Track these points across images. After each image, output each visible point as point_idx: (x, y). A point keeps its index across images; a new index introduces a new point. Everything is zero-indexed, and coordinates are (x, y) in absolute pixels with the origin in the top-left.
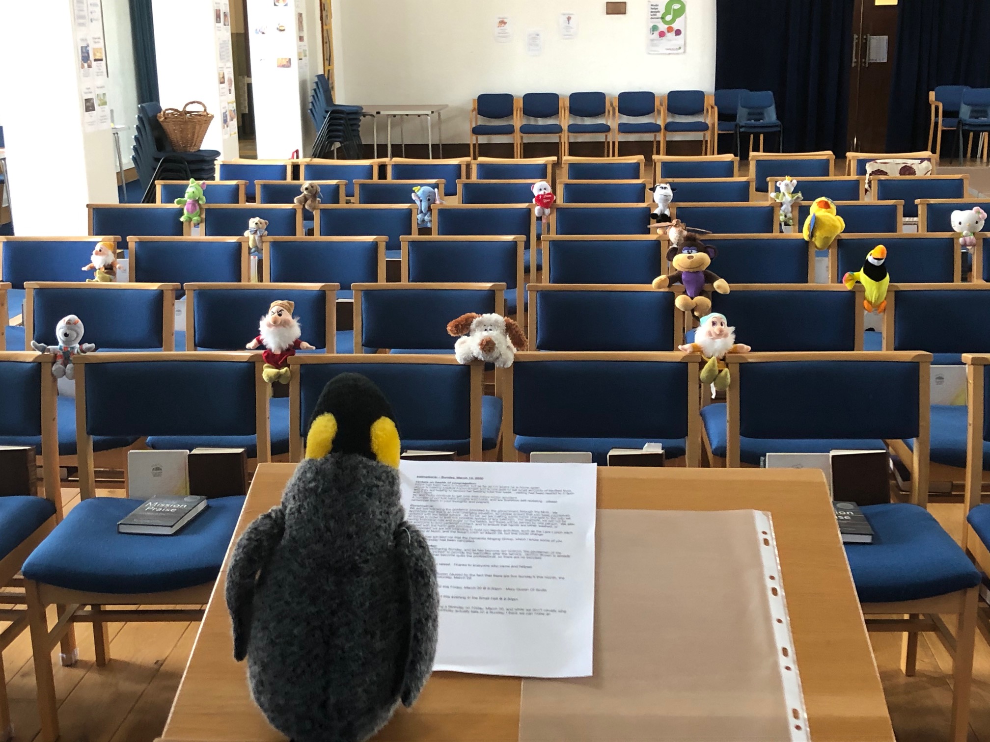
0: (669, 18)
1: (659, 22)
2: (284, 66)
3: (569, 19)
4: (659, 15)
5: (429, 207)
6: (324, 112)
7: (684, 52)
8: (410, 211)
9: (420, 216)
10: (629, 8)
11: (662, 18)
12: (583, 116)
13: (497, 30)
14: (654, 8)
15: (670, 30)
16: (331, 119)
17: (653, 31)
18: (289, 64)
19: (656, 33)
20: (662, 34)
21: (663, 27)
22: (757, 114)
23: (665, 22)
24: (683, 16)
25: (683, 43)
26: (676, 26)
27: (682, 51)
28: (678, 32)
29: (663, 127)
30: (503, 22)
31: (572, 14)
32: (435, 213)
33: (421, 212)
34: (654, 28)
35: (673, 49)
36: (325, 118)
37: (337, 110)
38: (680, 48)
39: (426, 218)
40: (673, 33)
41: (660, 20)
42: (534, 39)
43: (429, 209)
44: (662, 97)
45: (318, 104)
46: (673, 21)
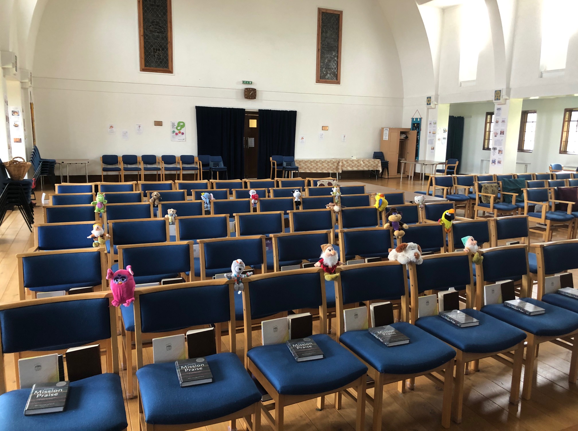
0: (179, 128)
1: (175, 129)
2: (17, 142)
3: (139, 126)
4: (175, 127)
5: (210, 201)
6: (39, 162)
7: (186, 141)
8: (201, 203)
9: (206, 205)
10: (163, 124)
11: (177, 128)
12: (147, 164)
13: (109, 130)
14: (173, 125)
15: (180, 132)
16: (42, 165)
17: (173, 132)
18: (20, 141)
19: (174, 134)
20: (177, 134)
21: (177, 131)
22: (216, 164)
23: (178, 130)
24: (185, 127)
25: (185, 137)
26: (182, 131)
27: (184, 140)
28: (183, 134)
29: (181, 168)
30: (112, 127)
31: (141, 125)
32: (212, 204)
33: (206, 203)
34: (174, 132)
35: (181, 140)
36: (39, 165)
37: (45, 161)
38: (184, 139)
39: (208, 206)
40: (181, 134)
41: (176, 129)
42: (125, 134)
43: (210, 202)
44: (179, 157)
45: (35, 158)
46: (181, 129)
